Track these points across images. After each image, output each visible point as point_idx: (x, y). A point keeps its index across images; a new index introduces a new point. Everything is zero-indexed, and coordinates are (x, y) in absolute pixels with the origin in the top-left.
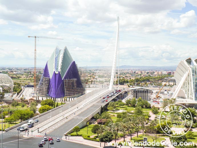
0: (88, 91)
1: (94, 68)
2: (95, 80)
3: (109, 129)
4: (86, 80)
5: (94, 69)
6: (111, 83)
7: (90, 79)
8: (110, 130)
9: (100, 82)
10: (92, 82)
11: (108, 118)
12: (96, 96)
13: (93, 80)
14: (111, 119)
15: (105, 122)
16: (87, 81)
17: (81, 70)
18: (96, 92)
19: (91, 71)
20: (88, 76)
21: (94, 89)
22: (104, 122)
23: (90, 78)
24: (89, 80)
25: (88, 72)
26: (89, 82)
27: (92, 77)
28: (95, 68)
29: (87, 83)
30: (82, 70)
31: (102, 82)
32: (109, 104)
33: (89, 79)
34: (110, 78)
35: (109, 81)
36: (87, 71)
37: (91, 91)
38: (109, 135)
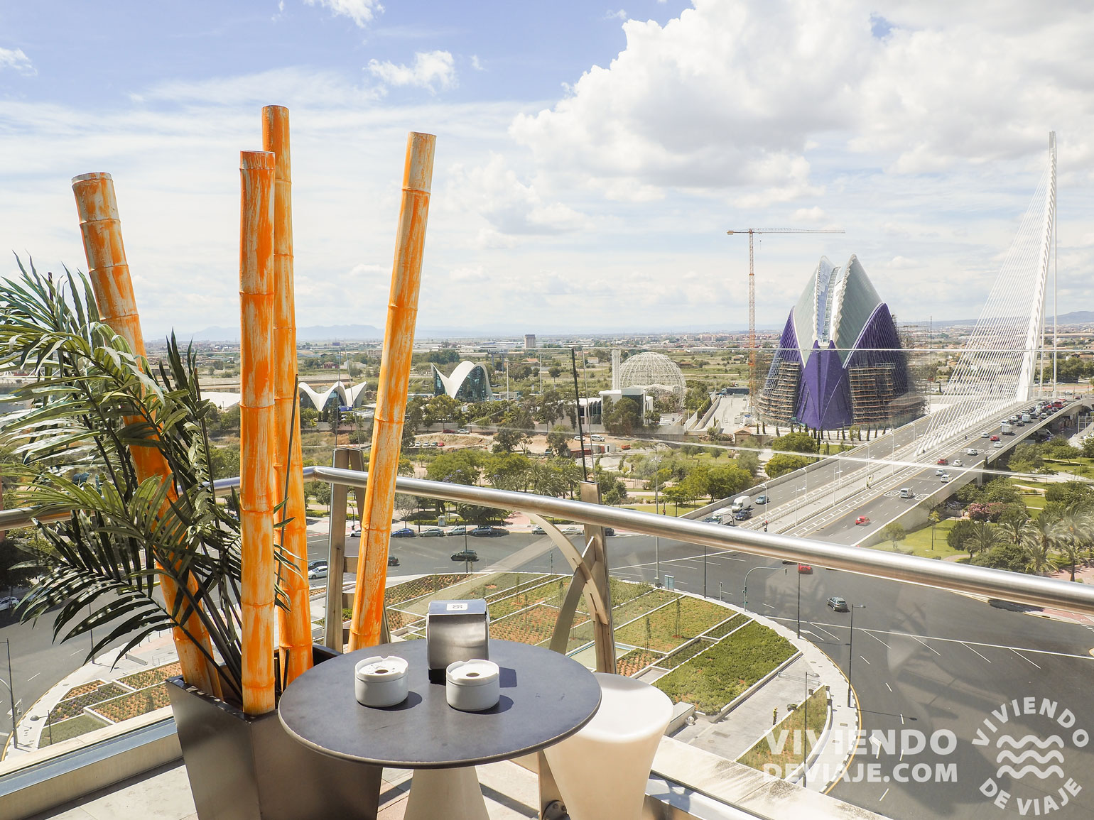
0: (934, 407)
1: (960, 327)
2: (963, 366)
3: (1012, 538)
4: (927, 368)
5: (957, 330)
6: (1025, 379)
7: (946, 365)
8: (1019, 541)
9: (981, 372)
10: (949, 373)
11: (1011, 501)
12: (967, 423)
13: (956, 367)
14: (1024, 505)
15: (999, 514)
16: (932, 373)
17: (912, 335)
18: (969, 408)
19: (947, 336)
20: (936, 354)
21: (960, 399)
22: (994, 513)
23: (943, 360)
24: (940, 368)
25: (936, 340)
26: (941, 373)
27: (950, 357)
28: (965, 327)
29: (931, 379)
30: (916, 333)
31: (989, 375)
32: (1016, 453)
33: (940, 364)
34: (1019, 360)
35: (1018, 371)
36: (932, 337)
37: (946, 406)
38: (1011, 558)
